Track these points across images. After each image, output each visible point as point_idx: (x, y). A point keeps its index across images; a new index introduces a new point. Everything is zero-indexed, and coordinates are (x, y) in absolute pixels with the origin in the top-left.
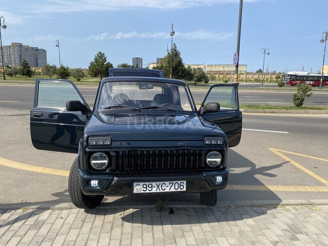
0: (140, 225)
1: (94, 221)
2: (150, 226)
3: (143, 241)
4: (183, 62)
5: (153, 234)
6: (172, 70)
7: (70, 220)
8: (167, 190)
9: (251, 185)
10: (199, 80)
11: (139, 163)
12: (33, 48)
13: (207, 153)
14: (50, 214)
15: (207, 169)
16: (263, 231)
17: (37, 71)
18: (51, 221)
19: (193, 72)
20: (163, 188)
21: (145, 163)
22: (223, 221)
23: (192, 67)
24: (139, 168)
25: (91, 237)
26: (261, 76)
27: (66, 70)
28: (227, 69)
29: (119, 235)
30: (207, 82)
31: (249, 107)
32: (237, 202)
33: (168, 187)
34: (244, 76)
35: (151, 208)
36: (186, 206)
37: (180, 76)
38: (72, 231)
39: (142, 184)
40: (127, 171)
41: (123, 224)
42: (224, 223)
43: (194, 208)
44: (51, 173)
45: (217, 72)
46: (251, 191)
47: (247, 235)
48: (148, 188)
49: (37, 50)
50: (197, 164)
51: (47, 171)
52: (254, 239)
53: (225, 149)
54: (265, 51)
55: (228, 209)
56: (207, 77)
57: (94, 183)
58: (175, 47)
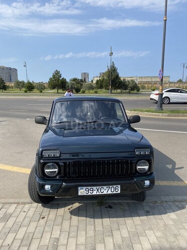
0: (85, 218)
1: (49, 214)
2: (92, 220)
3: (86, 234)
4: (120, 76)
5: (95, 227)
6: (112, 82)
7: (31, 213)
8: (105, 192)
9: (174, 181)
10: (133, 89)
11: (82, 170)
12: (7, 68)
13: (137, 162)
14: (16, 208)
15: (137, 174)
16: (184, 224)
17: (10, 85)
18: (16, 214)
19: (127, 83)
20: (102, 191)
21: (87, 170)
22: (151, 215)
23: (126, 78)
24: (82, 175)
25: (47, 229)
26: (181, 85)
27: (31, 84)
28: (154, 80)
29: (68, 228)
30: (138, 91)
31: (172, 112)
32: (162, 197)
33: (106, 191)
34: (168, 85)
35: (93, 203)
36: (121, 201)
37: (118, 87)
38: (32, 224)
39: (85, 188)
40: (73, 177)
41: (71, 218)
42: (152, 216)
43: (127, 203)
44: (18, 171)
45: (146, 83)
46: (174, 186)
47: (170, 228)
48: (90, 191)
49: (10, 69)
50: (129, 171)
51: (15, 169)
52: (176, 232)
53: (152, 158)
54: (184, 65)
55: (155, 203)
56: (139, 87)
57: (47, 187)
58: (114, 64)
